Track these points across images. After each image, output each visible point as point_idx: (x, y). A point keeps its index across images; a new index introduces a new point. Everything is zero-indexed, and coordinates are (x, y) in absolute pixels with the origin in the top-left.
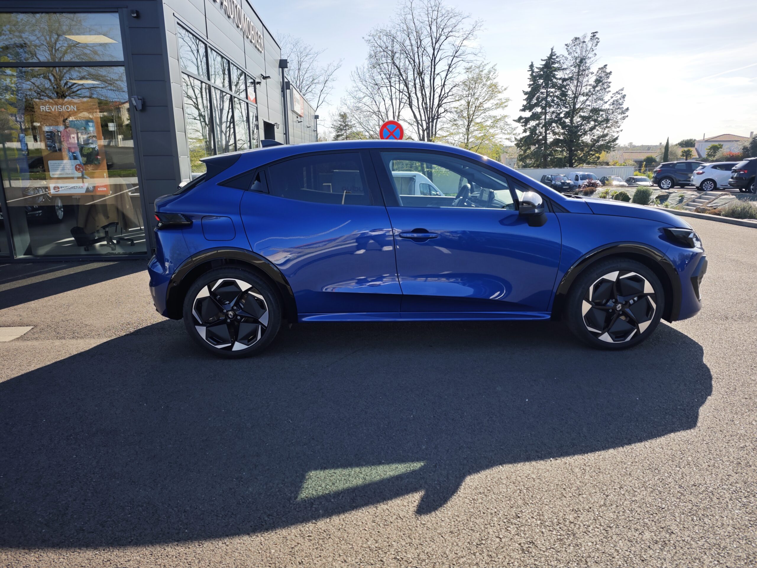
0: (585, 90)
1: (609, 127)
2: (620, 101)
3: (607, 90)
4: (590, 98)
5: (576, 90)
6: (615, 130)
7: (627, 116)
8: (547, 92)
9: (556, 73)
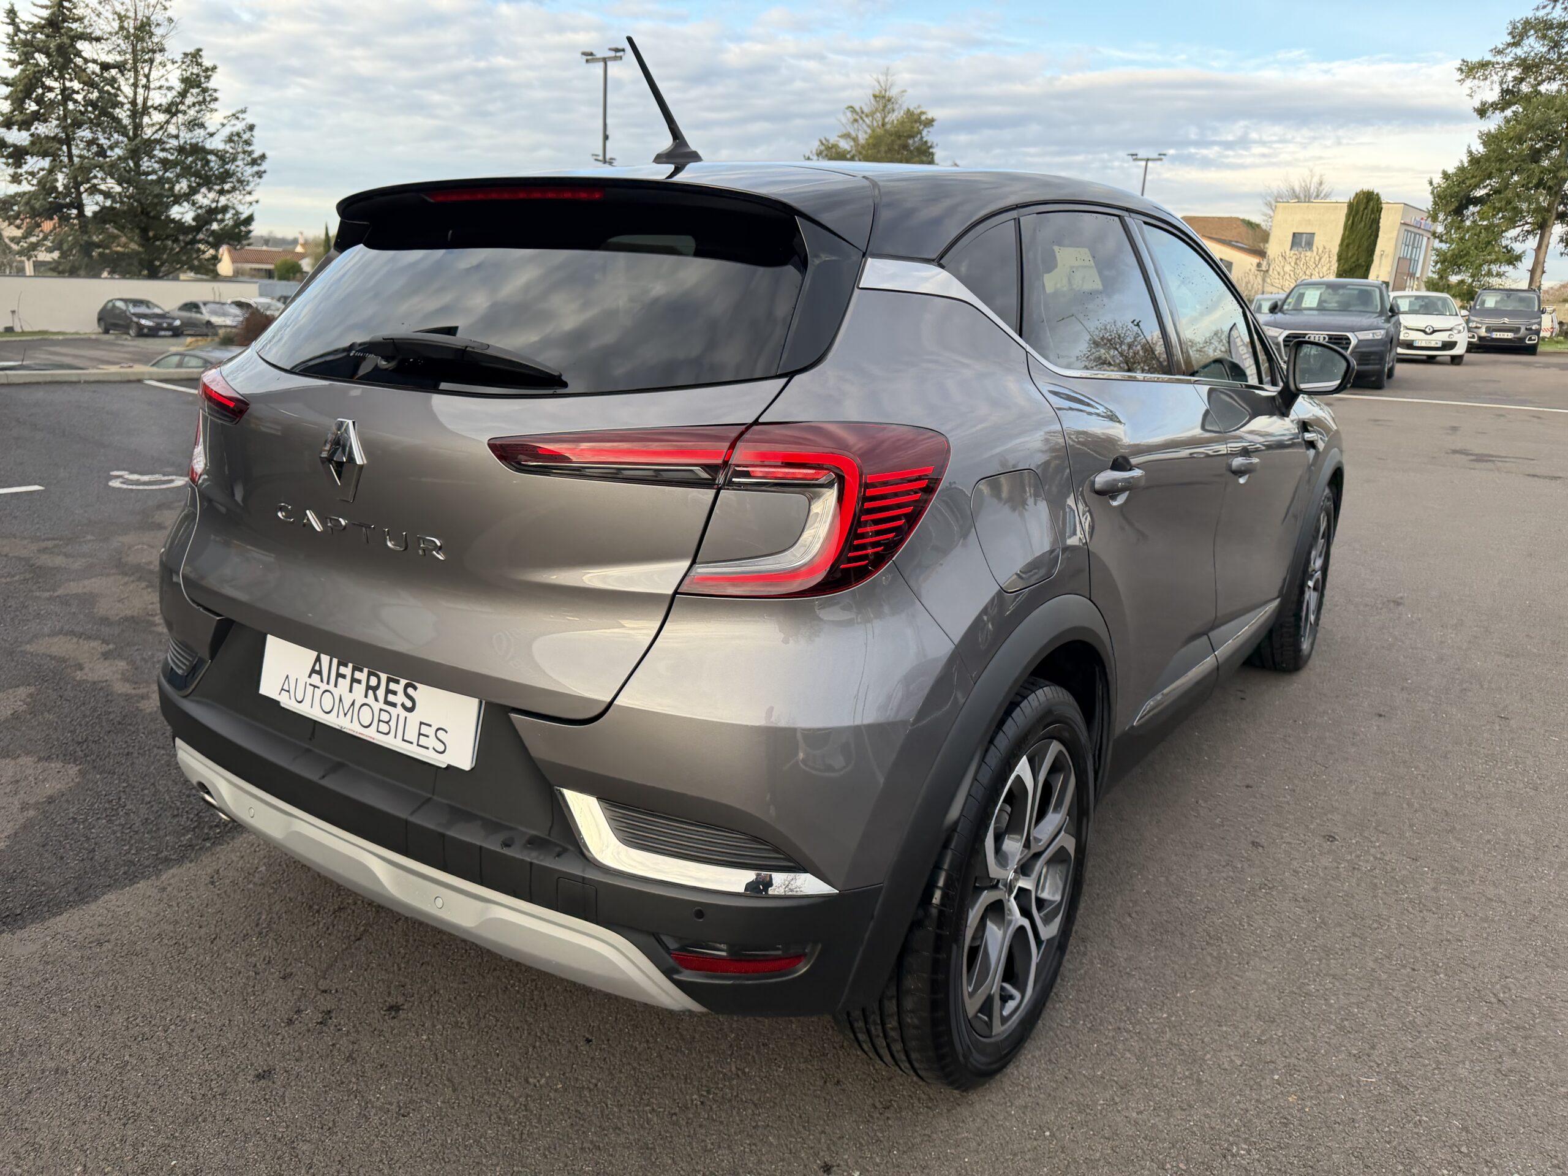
0: (157, 98)
1: (229, 192)
2: (245, 137)
3: (212, 106)
4: (174, 120)
5: (135, 93)
6: (240, 197)
7: (265, 172)
8: (64, 90)
9: (80, 45)
